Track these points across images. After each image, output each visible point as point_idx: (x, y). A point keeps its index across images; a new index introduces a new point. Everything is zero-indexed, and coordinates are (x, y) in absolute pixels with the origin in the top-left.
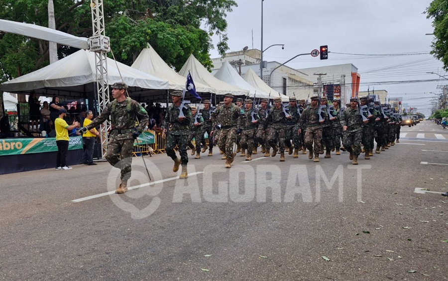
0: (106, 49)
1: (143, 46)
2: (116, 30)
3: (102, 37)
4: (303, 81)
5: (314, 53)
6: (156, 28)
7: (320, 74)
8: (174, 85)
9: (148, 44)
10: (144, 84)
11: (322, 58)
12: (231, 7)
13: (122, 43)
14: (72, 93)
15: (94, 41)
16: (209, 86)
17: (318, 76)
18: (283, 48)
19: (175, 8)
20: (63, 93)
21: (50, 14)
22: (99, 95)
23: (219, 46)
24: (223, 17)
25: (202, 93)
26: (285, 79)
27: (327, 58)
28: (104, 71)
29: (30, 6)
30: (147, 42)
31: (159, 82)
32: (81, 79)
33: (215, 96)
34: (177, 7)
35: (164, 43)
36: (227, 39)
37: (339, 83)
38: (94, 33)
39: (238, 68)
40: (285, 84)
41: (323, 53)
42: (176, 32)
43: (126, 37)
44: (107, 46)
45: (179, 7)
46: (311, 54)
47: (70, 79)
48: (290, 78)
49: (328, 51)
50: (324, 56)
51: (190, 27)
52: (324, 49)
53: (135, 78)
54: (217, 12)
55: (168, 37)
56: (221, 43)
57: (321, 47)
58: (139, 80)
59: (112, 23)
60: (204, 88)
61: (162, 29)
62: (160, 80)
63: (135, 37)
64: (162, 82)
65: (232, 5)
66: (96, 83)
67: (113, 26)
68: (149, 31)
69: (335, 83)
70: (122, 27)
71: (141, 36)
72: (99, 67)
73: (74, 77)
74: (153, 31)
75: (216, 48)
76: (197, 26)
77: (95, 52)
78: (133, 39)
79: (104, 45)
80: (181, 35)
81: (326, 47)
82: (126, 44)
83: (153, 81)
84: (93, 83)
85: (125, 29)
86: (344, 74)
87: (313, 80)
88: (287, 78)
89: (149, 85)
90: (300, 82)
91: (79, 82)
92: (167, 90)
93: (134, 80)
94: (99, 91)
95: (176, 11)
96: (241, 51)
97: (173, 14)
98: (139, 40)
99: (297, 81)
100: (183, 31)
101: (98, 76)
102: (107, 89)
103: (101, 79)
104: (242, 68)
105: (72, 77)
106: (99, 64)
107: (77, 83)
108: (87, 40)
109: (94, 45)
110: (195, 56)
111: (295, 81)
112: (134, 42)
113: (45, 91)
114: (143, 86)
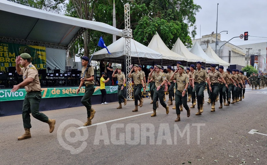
0: (130, 37)
1: (154, 34)
2: (142, 24)
3: (128, 29)
4: (240, 53)
5: (241, 37)
6: (161, 22)
7: (249, 49)
8: (165, 56)
9: (157, 32)
10: (149, 56)
11: (245, 39)
12: (199, 9)
13: (145, 32)
14: (121, 60)
15: (125, 32)
16: (185, 57)
17: (248, 50)
18: (227, 33)
19: (170, 11)
20: (117, 60)
21: (114, 16)
22: (126, 62)
23: (192, 32)
24: (195, 16)
25: (181, 61)
26: (230, 51)
27: (247, 39)
28: (129, 49)
29: (108, 11)
30: (156, 31)
31: (157, 55)
32: (120, 53)
33: (187, 63)
34: (171, 10)
35: (163, 32)
36: (196, 28)
37: (257, 54)
38: (125, 27)
39: (207, 45)
40: (230, 54)
41: (246, 36)
42: (169, 25)
43: (147, 28)
44: (131, 35)
45: (173, 10)
46: (240, 37)
47: (115, 53)
48: (232, 51)
49: (248, 35)
50: (246, 38)
51: (177, 22)
52: (246, 34)
53: (145, 52)
54: (192, 12)
55: (165, 28)
56: (193, 31)
57: (245, 33)
58: (147, 54)
59: (141, 20)
60: (181, 58)
61: (163, 23)
62: (158, 53)
63: (150, 28)
64: (159, 55)
65: (199, 8)
66: (125, 55)
67: (141, 22)
68: (157, 25)
69: (255, 55)
70: (145, 22)
71: (153, 28)
72: (127, 47)
73: (117, 52)
74: (159, 25)
75: (191, 33)
76: (181, 21)
77: (126, 38)
78: (150, 29)
79: (129, 34)
80: (171, 27)
81: (247, 32)
82: (146, 33)
83: (154, 54)
84: (124, 55)
85: (146, 24)
86: (260, 49)
87: (244, 52)
88: (231, 51)
89: (152, 56)
90: (238, 54)
91: (119, 55)
92: (161, 59)
93: (144, 54)
94: (126, 60)
95: (170, 13)
96: (211, 35)
97: (169, 15)
98: (152, 30)
99: (236, 53)
100: (173, 24)
101: (126, 51)
102: (130, 60)
103: (127, 54)
104: (209, 45)
105: (116, 52)
106: (127, 45)
107: (118, 56)
108: (122, 31)
109: (125, 34)
110: (180, 38)
111: (235, 53)
112: (150, 31)
113: (109, 59)
114: (149, 57)
